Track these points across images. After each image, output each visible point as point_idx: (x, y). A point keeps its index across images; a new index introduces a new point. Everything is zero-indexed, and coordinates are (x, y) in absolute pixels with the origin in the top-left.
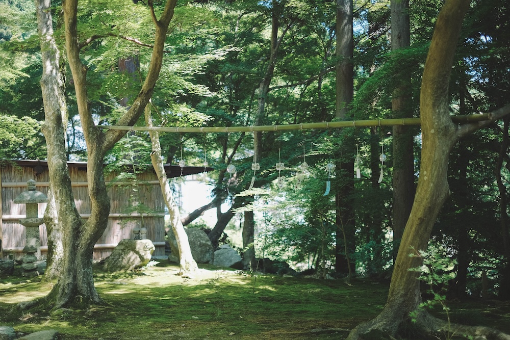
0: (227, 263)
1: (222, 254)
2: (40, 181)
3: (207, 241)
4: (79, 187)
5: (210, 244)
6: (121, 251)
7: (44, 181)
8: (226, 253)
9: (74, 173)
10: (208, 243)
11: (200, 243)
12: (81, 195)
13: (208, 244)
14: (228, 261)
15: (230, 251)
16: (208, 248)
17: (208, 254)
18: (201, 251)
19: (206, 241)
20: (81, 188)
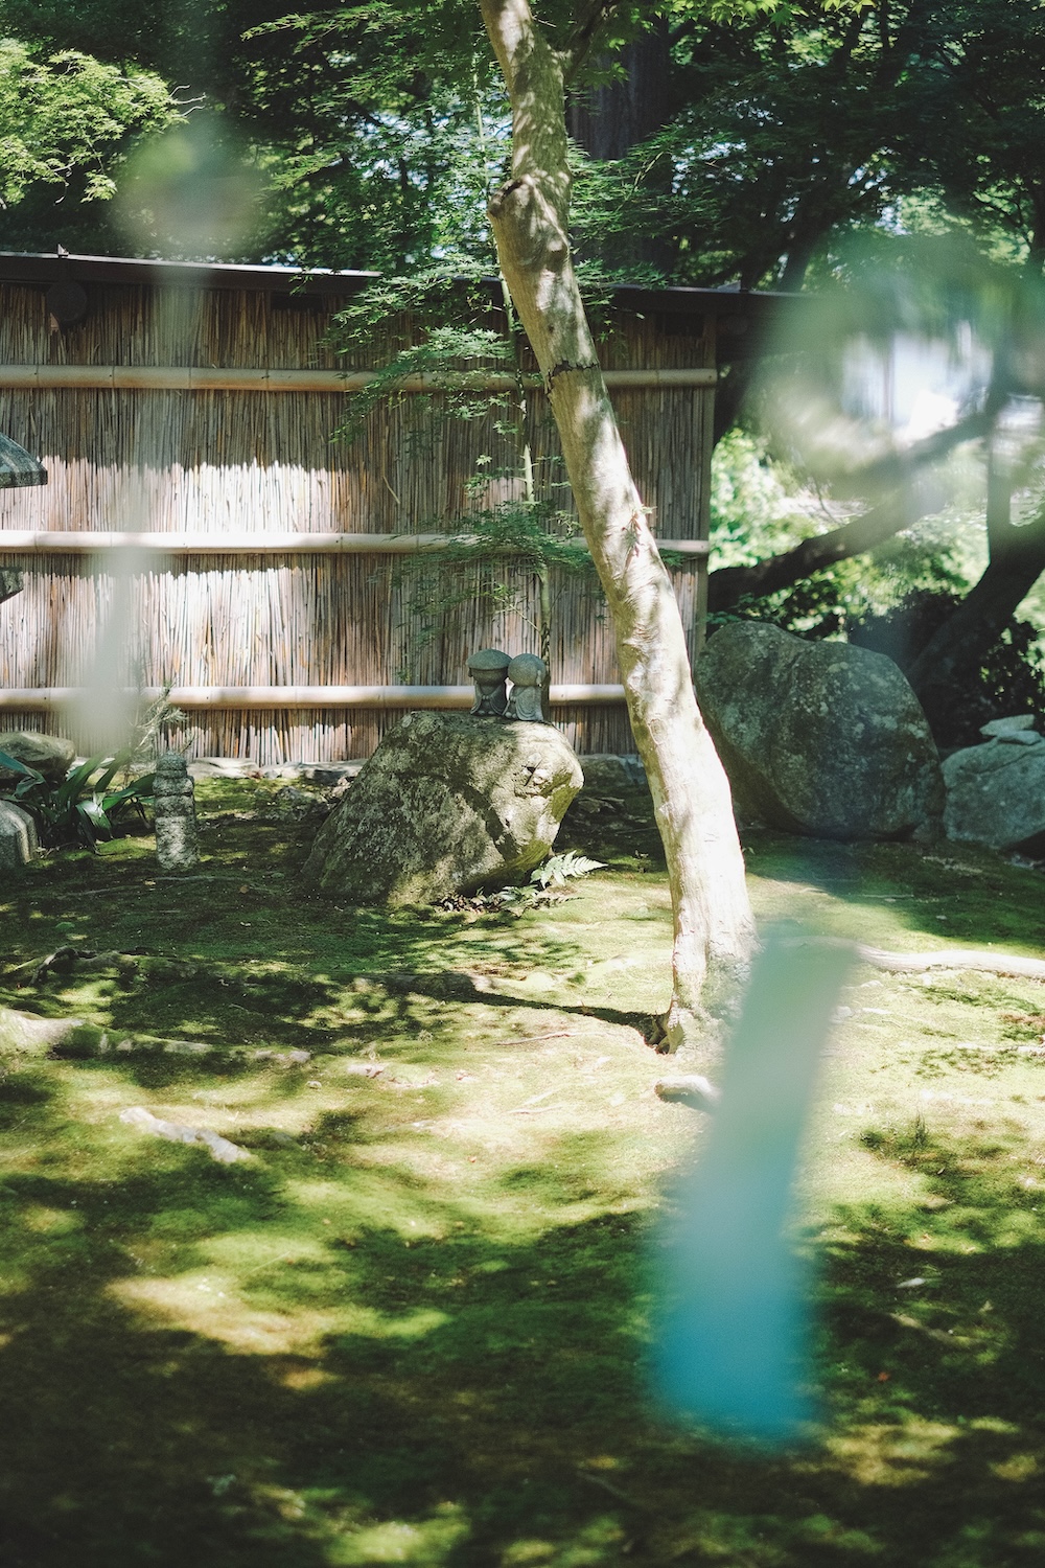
0: (1014, 819)
1: (993, 767)
2: (82, 363)
3: (909, 716)
4: (276, 393)
5: (921, 734)
6: (393, 783)
7: (101, 363)
8: (1016, 768)
9: (251, 321)
10: (912, 728)
11: (869, 727)
12: (284, 436)
13: (911, 737)
14: (1022, 806)
15: (1033, 754)
16: (910, 757)
17: (910, 791)
18: (871, 776)
19: (899, 721)
20: (284, 402)
